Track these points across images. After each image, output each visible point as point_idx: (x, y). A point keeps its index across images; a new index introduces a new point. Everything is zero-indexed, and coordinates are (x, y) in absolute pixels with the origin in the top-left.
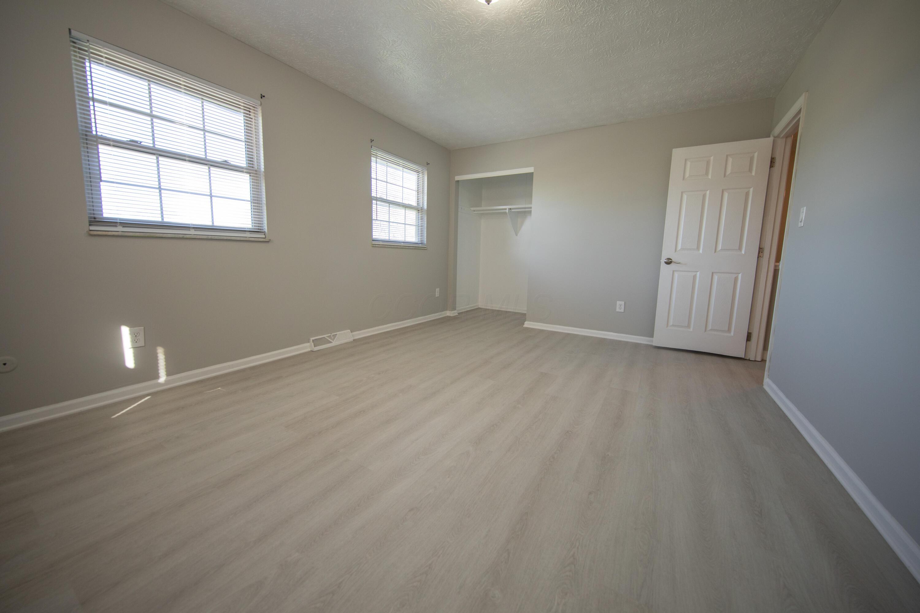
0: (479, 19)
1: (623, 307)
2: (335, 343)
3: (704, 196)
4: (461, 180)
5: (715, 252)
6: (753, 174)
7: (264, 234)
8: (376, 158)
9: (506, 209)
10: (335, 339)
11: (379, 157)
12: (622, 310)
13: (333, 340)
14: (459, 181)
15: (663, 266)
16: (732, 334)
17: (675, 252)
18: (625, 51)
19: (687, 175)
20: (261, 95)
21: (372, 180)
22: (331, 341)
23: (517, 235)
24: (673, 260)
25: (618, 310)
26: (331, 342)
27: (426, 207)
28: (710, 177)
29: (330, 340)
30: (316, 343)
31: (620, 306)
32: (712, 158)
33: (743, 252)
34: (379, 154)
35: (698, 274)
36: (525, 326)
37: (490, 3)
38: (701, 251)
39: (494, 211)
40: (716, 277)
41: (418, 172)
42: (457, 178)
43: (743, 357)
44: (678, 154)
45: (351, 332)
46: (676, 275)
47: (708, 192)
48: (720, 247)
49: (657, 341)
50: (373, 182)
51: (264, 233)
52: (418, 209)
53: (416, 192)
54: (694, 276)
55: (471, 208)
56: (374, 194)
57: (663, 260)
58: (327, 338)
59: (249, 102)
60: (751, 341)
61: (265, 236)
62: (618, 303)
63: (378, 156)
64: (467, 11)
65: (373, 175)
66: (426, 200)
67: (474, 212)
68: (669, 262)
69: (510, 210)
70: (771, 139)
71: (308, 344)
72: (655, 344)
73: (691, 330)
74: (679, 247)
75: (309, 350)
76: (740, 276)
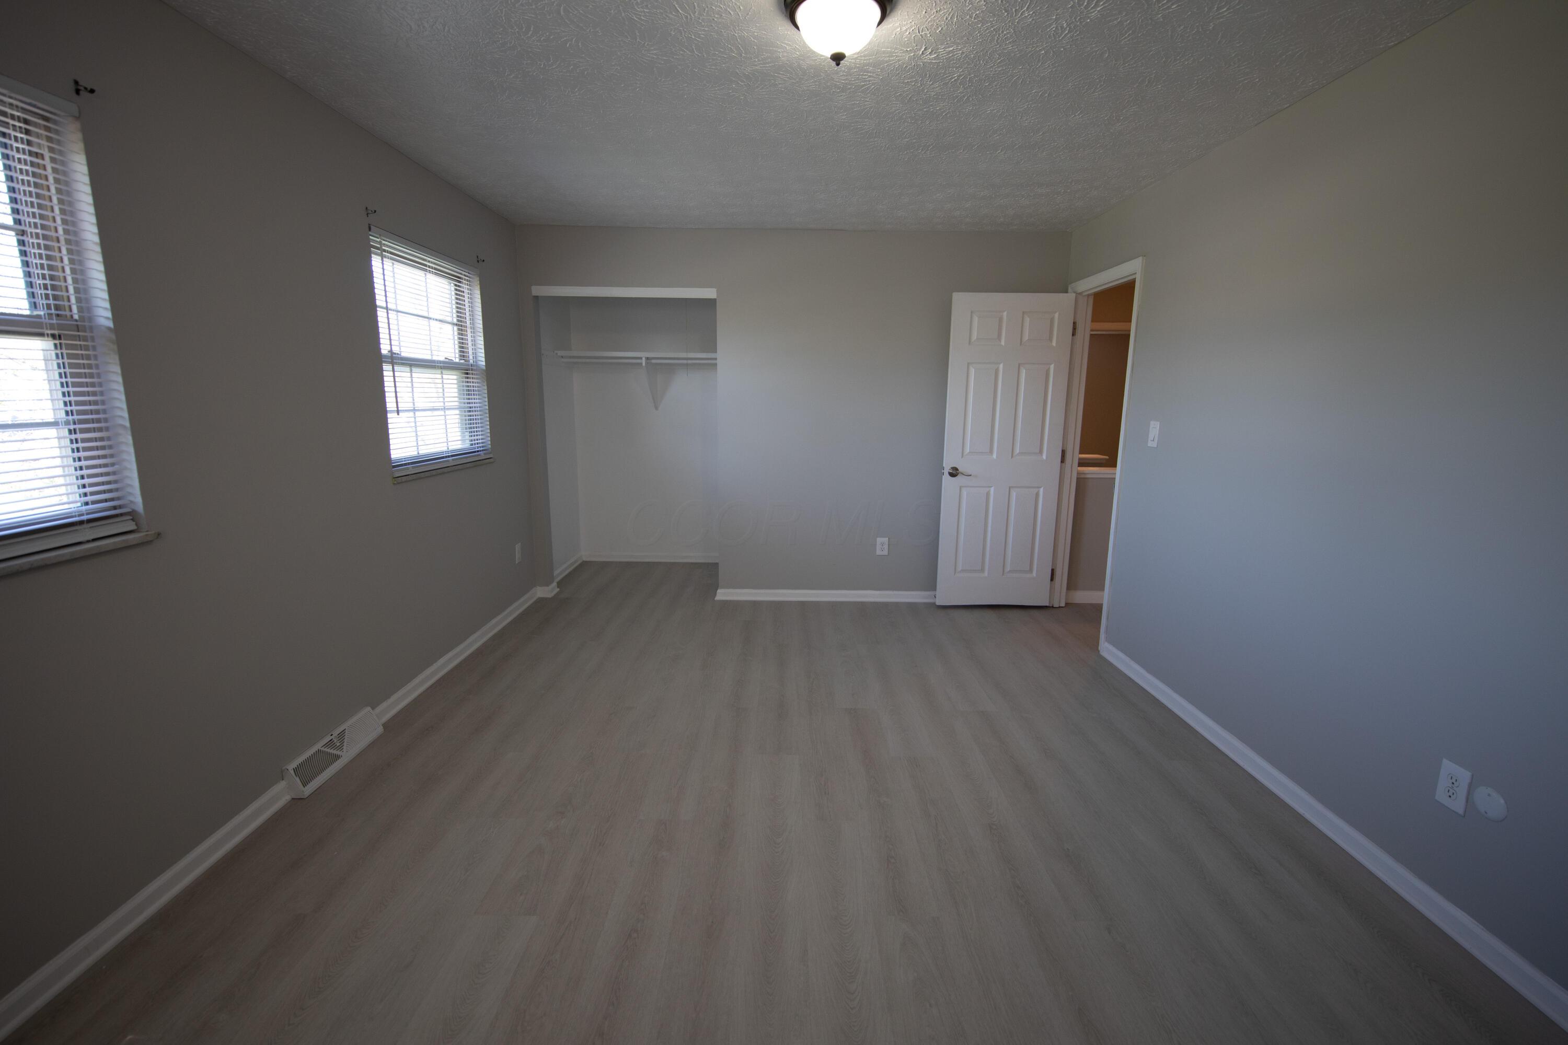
0: (763, 55)
1: (886, 547)
2: (347, 754)
3: (997, 371)
4: (542, 297)
5: (1012, 457)
6: (1054, 344)
7: (133, 520)
8: (383, 257)
9: (641, 358)
10: (345, 744)
11: (388, 252)
12: (885, 552)
13: (340, 748)
14: (537, 296)
15: (946, 478)
16: (1034, 574)
17: (962, 457)
18: (950, 151)
19: (974, 337)
20: (76, 83)
21: (378, 309)
22: (338, 753)
23: (656, 408)
24: (960, 470)
25: (879, 552)
26: (338, 757)
27: (484, 363)
28: (1003, 343)
29: (335, 752)
30: (306, 773)
31: (882, 546)
32: (1005, 313)
33: (1044, 457)
34: (387, 244)
35: (992, 489)
36: (718, 598)
37: (842, 62)
38: (995, 456)
39: (610, 361)
40: (1014, 494)
41: (457, 279)
42: (538, 290)
43: (1048, 605)
44: (962, 302)
45: (373, 709)
46: (964, 492)
47: (1001, 366)
48: (1017, 451)
49: (943, 597)
50: (381, 314)
51: (133, 515)
52: (465, 369)
53: (456, 328)
54: (987, 493)
55: (556, 352)
56: (385, 349)
57: (946, 472)
58: (326, 750)
59: (34, 102)
60: (1054, 580)
61: (136, 525)
62: (879, 540)
63: (385, 251)
64: (752, 38)
65: (380, 301)
66: (483, 347)
67: (563, 360)
68: (954, 473)
69: (648, 361)
70: (1071, 296)
71: (282, 785)
72: (939, 602)
73: (986, 574)
74: (967, 450)
75: (287, 798)
76: (1041, 490)
